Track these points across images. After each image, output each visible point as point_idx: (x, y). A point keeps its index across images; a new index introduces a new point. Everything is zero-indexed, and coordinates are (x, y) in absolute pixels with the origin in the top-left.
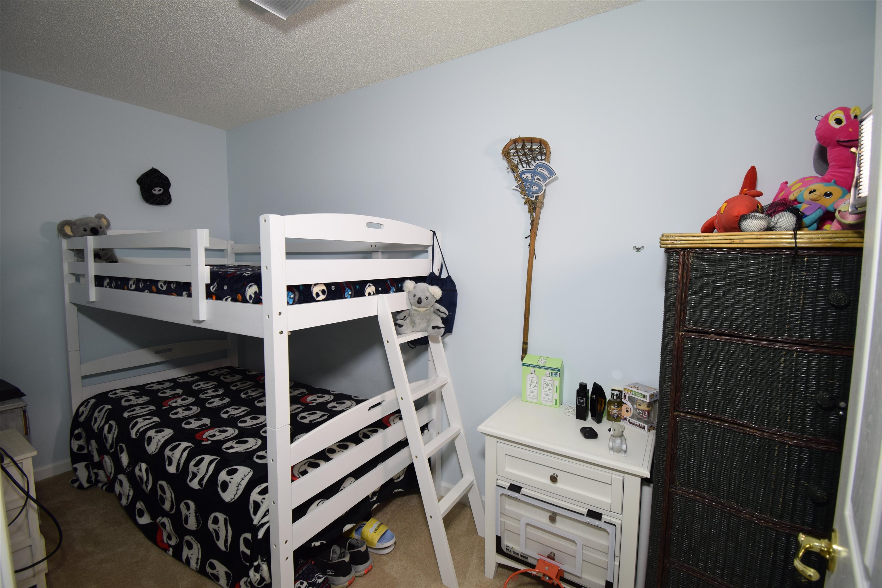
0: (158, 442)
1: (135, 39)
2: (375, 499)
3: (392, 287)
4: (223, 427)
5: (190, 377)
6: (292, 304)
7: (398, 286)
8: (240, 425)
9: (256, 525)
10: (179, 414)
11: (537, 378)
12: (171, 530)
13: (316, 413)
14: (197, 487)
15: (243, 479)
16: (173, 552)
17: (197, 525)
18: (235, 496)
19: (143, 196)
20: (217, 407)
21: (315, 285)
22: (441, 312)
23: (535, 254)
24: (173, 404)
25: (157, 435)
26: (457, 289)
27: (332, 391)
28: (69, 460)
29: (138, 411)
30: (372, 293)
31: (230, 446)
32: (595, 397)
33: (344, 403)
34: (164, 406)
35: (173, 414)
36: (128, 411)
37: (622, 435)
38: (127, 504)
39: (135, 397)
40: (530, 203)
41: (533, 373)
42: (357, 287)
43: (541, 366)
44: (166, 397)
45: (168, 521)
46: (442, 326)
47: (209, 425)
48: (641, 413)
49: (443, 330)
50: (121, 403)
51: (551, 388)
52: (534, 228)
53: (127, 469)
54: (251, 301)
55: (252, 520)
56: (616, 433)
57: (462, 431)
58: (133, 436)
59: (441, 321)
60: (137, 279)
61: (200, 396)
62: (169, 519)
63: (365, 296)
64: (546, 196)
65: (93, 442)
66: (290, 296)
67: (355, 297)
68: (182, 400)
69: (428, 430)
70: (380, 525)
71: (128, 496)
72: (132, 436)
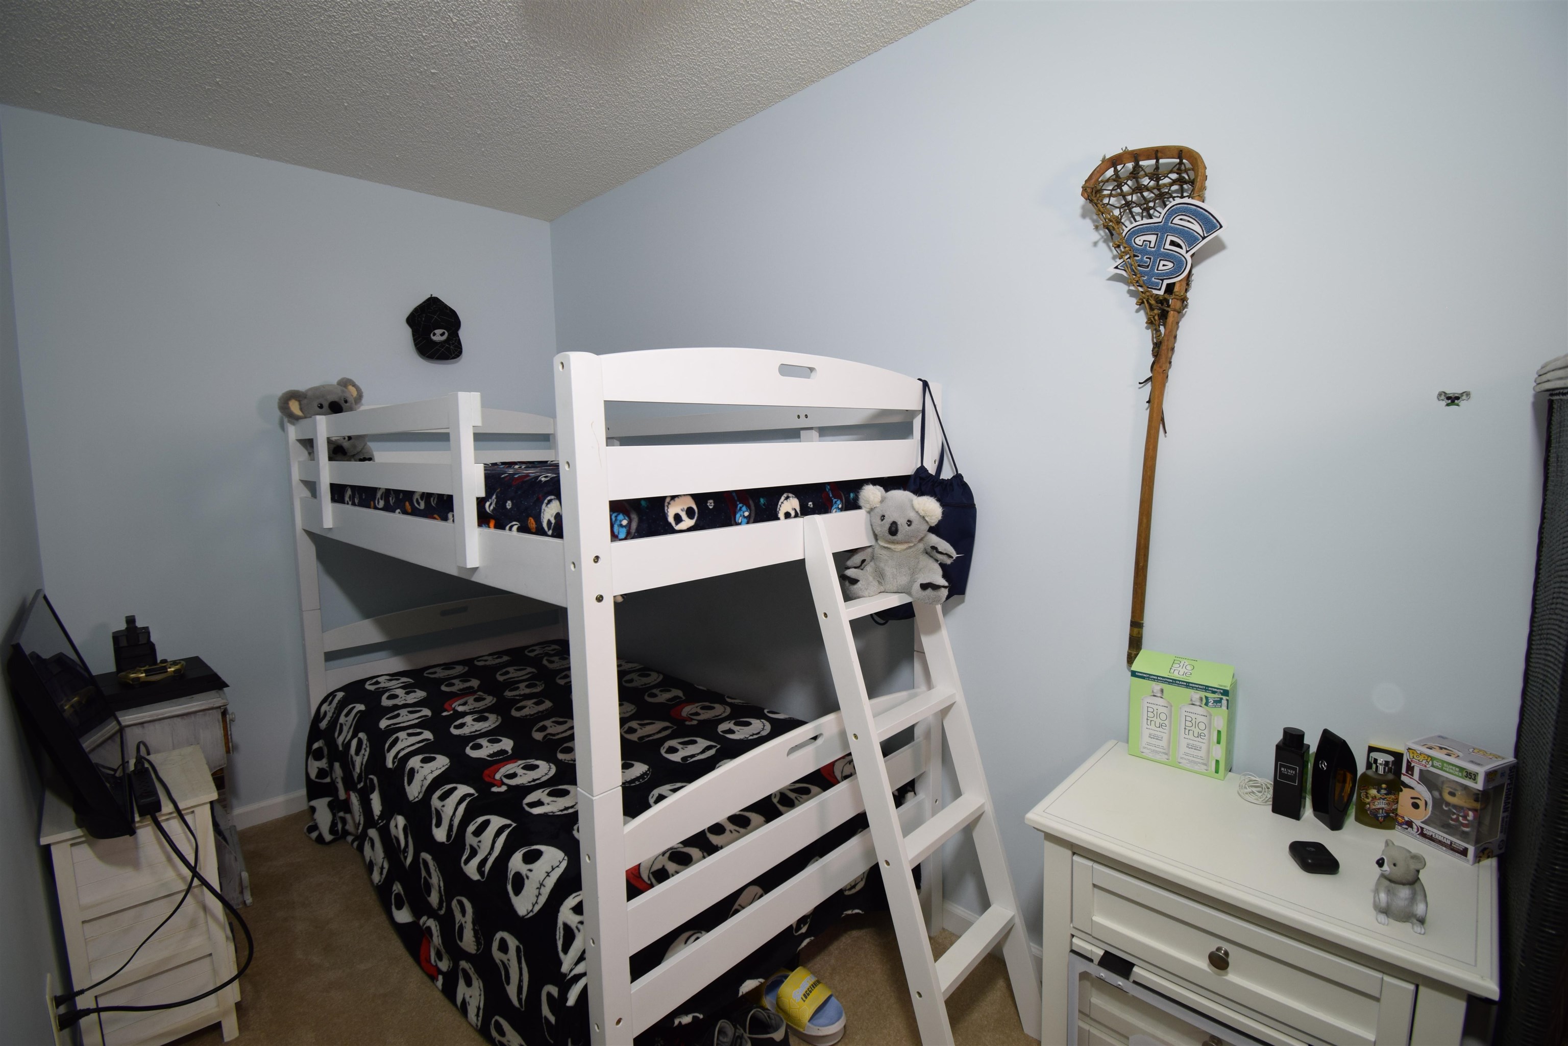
0: (423, 781)
1: (370, 54)
2: (804, 930)
3: (834, 500)
4: (533, 759)
5: (496, 656)
6: (625, 539)
7: (847, 499)
8: (561, 756)
9: (565, 975)
10: (465, 727)
11: (1169, 706)
12: (439, 944)
13: (695, 742)
14: (476, 877)
15: (548, 874)
16: (443, 985)
17: (477, 946)
18: (534, 906)
19: (416, 345)
20: (528, 717)
21: (673, 498)
22: (941, 553)
23: (1163, 420)
24: (460, 707)
25: (422, 767)
26: (976, 502)
27: (728, 697)
28: (303, 792)
29: (405, 717)
30: (793, 514)
31: (536, 800)
32: (1327, 767)
33: (749, 724)
34: (446, 710)
35: (457, 727)
36: (388, 716)
37: (1413, 881)
38: (380, 881)
39: (404, 691)
40: (1153, 302)
41: (1159, 695)
42: (762, 501)
43: (1180, 681)
44: (452, 692)
45: (436, 926)
46: (943, 582)
47: (510, 752)
48: (1454, 814)
49: (945, 593)
50: (380, 702)
51: (1206, 732)
52: (1163, 360)
53: (380, 821)
54: (550, 533)
55: (560, 963)
56: (1398, 873)
57: (989, 809)
58: (389, 764)
59: (939, 571)
60: (386, 489)
61: (505, 694)
62: (437, 923)
63: (778, 519)
64: (1194, 284)
65: (337, 765)
66: (621, 521)
67: (756, 521)
68: (477, 700)
69: (915, 793)
70: (814, 985)
71: (382, 868)
72: (387, 764)
